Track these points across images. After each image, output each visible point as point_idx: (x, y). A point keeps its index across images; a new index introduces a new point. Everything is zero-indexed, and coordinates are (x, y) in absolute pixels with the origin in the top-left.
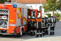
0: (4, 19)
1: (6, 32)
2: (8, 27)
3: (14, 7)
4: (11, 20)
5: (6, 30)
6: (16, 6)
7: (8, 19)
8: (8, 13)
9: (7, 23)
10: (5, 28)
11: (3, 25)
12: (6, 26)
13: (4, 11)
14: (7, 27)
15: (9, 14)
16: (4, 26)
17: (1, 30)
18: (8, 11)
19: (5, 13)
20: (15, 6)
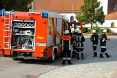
0: (27, 36)
1: (31, 56)
2: (34, 48)
3: (43, 17)
4: (38, 37)
5: (32, 53)
6: (47, 14)
7: (35, 35)
8: (34, 25)
9: (33, 42)
10: (30, 50)
11: (26, 44)
12: (30, 46)
13: (28, 23)
14: (32, 47)
15: (35, 28)
16: (28, 46)
17: (24, 52)
18: (34, 23)
19: (30, 25)
20: (46, 16)
